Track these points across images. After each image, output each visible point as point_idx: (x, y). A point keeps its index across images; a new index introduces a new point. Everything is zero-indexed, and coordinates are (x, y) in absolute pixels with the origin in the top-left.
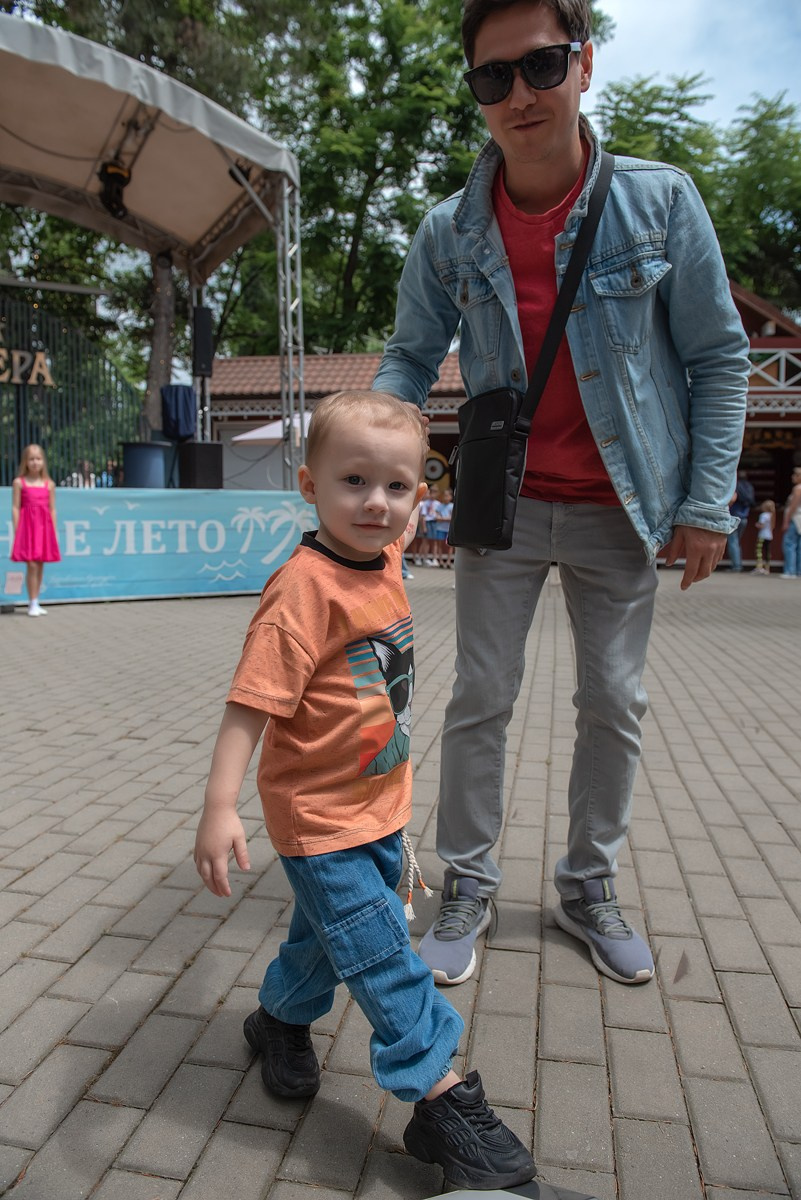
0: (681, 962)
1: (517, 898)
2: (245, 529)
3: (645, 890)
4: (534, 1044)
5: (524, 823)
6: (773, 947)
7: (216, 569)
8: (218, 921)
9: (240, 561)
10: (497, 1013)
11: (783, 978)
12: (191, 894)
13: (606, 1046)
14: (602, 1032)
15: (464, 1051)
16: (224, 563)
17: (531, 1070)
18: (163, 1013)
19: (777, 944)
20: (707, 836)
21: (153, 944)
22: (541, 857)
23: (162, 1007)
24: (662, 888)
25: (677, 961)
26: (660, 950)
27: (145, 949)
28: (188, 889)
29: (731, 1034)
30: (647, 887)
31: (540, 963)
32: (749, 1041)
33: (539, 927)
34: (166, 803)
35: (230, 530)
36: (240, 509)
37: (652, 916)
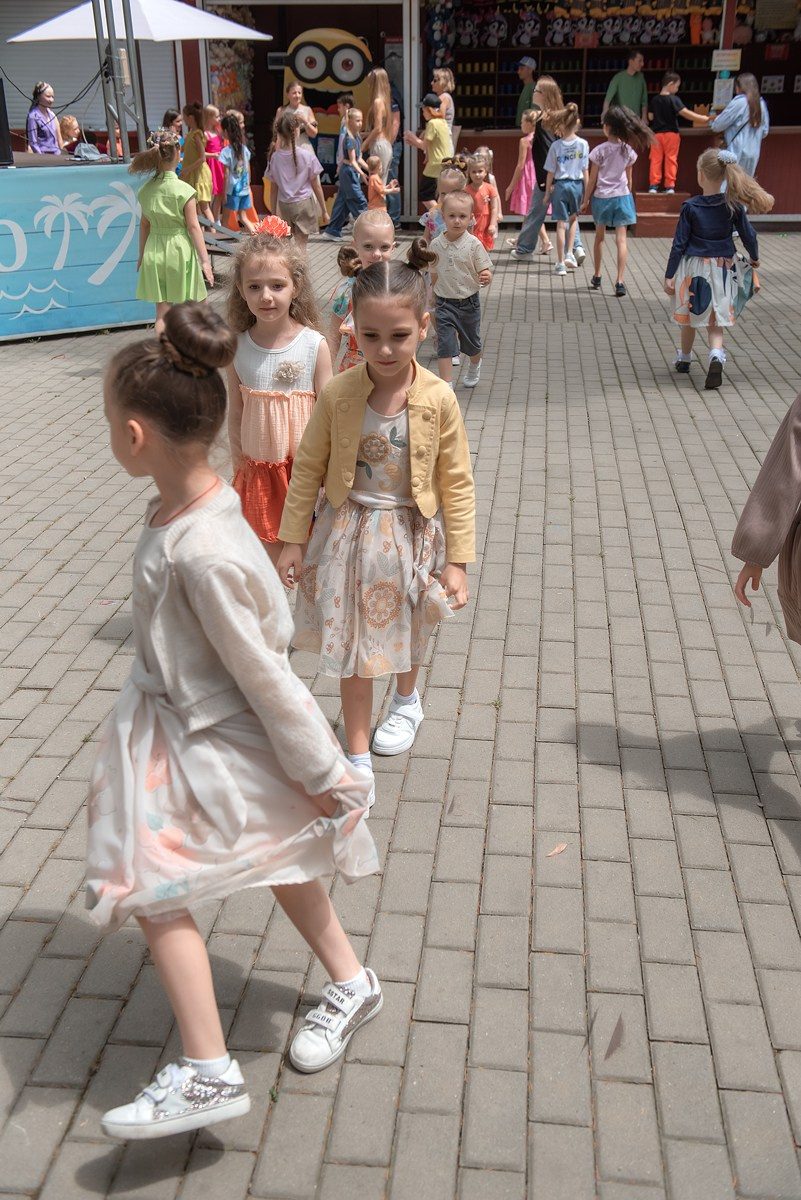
0: (616, 1029)
1: (448, 943)
2: (58, 231)
3: (591, 924)
4: (456, 1148)
5: (463, 821)
6: (717, 1006)
7: (22, 296)
8: (117, 1004)
9: (55, 283)
10: (421, 1111)
11: (718, 1050)
12: (81, 963)
13: (527, 1145)
14: (523, 1128)
15: (386, 1160)
16: (30, 287)
17: (451, 1181)
18: (76, 1140)
19: (721, 1002)
20: (672, 834)
21: (51, 1043)
22: (478, 879)
23: (75, 1132)
24: (610, 921)
25: (611, 1029)
26: (596, 1014)
27: (42, 1052)
28: (78, 957)
29: (654, 1127)
30: (593, 920)
31: (468, 1039)
32: (670, 1133)
33: (470, 985)
34: (29, 815)
35: (33, 234)
36: (45, 199)
37: (593, 964)
